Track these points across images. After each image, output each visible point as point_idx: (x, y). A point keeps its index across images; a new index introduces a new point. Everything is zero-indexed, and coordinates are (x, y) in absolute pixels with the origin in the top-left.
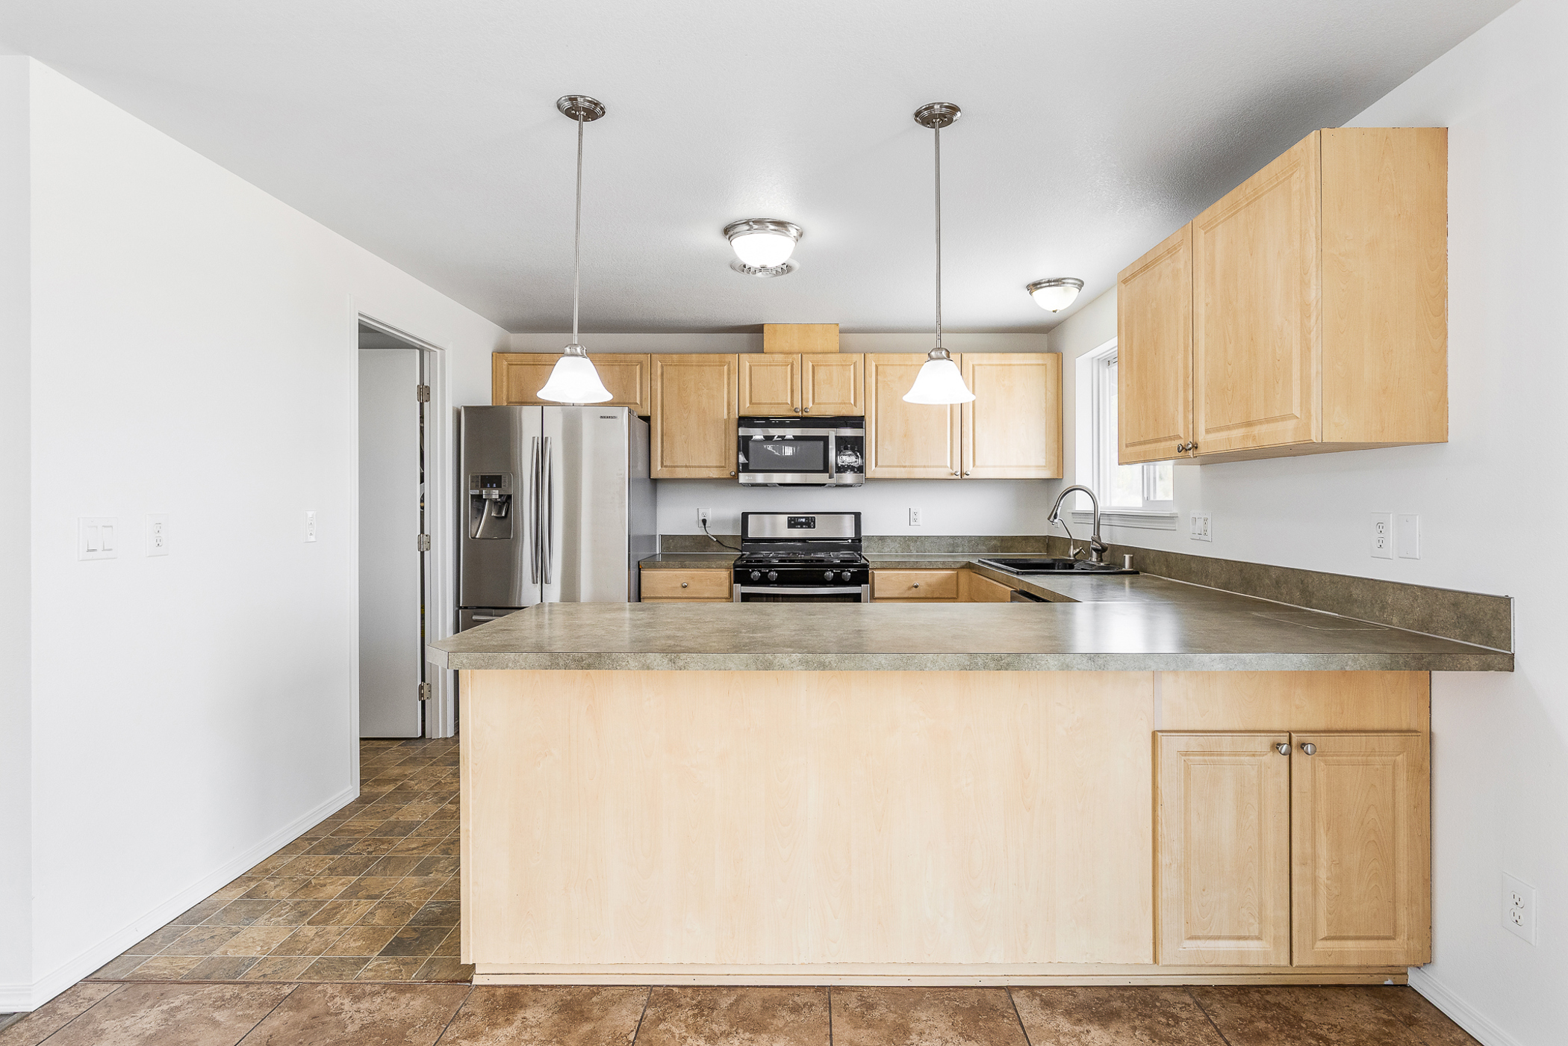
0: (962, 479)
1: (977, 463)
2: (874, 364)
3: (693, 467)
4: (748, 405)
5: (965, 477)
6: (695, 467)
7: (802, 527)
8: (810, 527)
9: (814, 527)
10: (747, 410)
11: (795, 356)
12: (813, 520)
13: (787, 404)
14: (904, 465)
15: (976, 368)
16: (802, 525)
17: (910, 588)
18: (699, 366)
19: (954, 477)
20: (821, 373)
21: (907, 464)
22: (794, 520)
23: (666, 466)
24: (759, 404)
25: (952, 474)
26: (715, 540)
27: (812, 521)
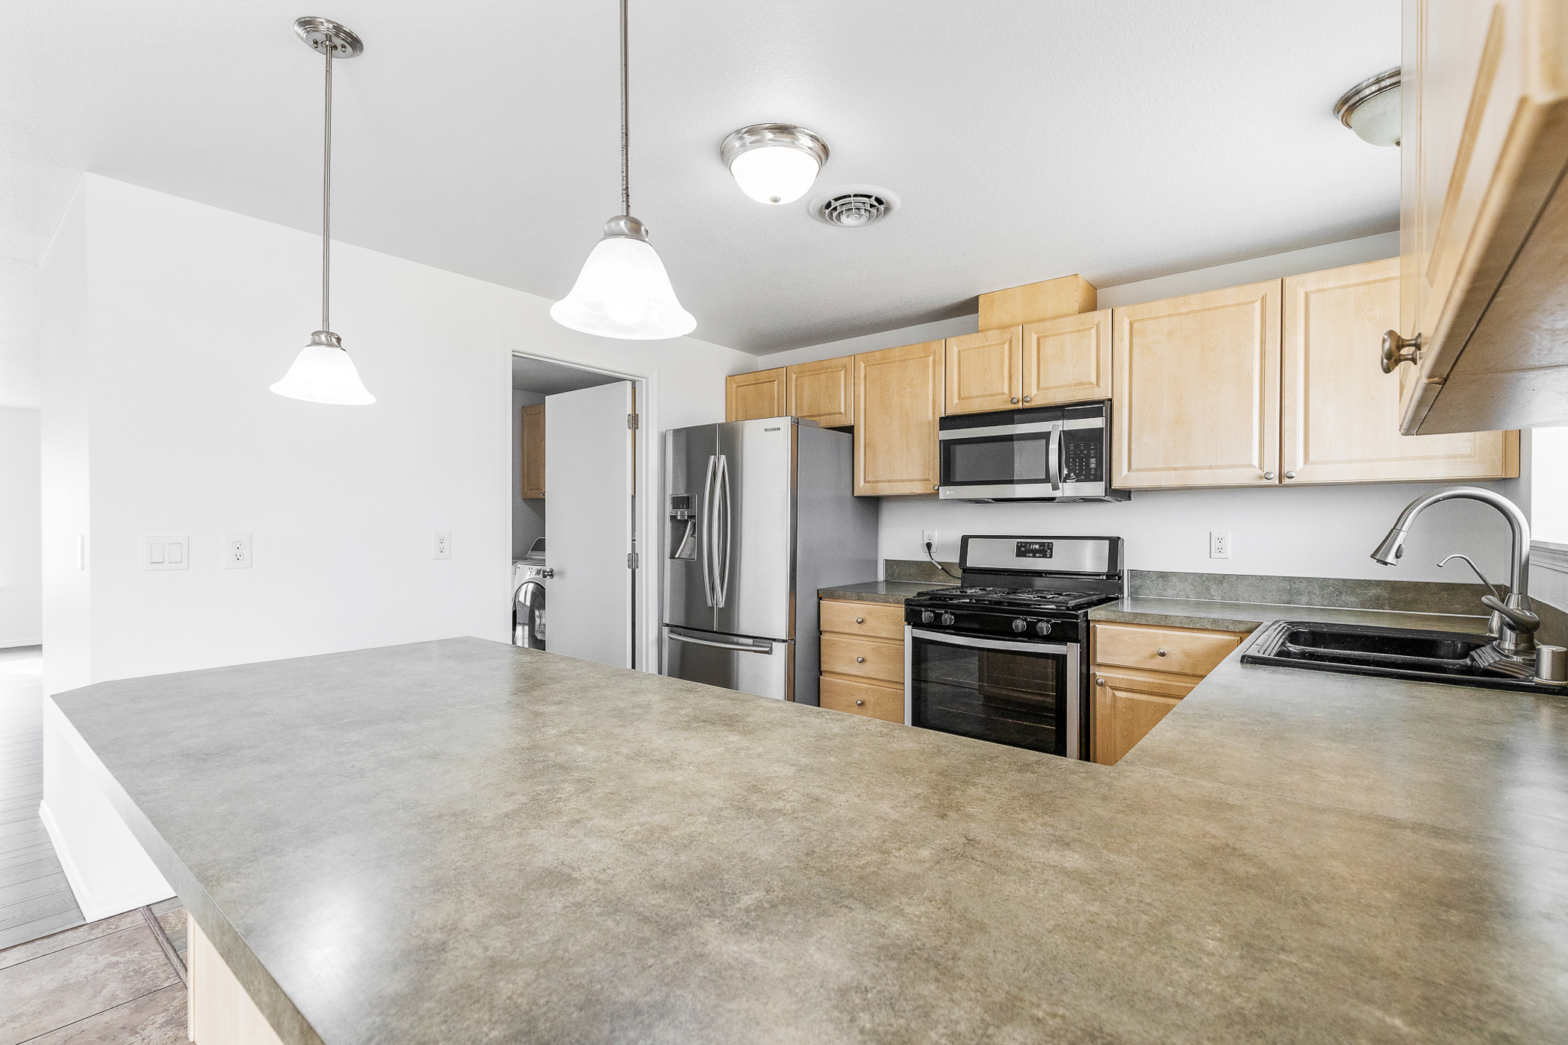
0: (1282, 484)
1: (1312, 457)
2: (1126, 322)
3: (895, 481)
4: (956, 401)
5: (1287, 481)
6: (898, 481)
7: (1034, 556)
8: (1045, 556)
9: (1051, 557)
10: (956, 408)
11: (1013, 329)
12: (1050, 547)
13: (1004, 394)
14: (1174, 466)
15: (1312, 297)
16: (1035, 553)
17: (1153, 656)
18: (902, 361)
19: (1265, 482)
20: (1050, 347)
21: (1179, 465)
22: (1025, 547)
23: (869, 482)
24: (970, 398)
25: (1261, 478)
26: (940, 568)
27: (1049, 549)
